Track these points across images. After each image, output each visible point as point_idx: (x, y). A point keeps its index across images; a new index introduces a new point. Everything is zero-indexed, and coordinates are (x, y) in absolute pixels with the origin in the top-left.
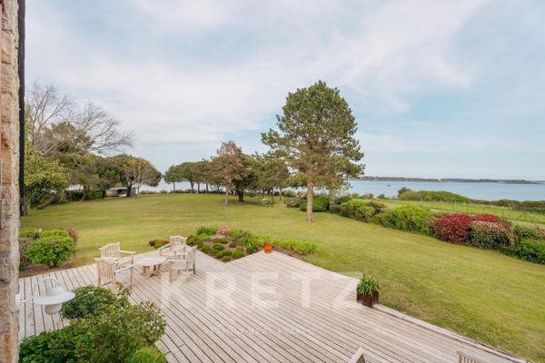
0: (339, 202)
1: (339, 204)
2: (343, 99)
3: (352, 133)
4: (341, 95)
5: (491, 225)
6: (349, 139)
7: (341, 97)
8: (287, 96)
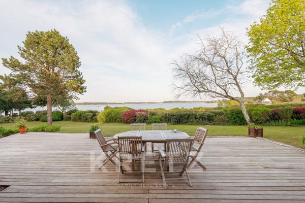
0: (70, 113)
1: (70, 114)
2: (71, 45)
3: (78, 67)
4: (70, 42)
5: (142, 113)
6: (76, 71)
7: (70, 44)
8: (28, 33)
